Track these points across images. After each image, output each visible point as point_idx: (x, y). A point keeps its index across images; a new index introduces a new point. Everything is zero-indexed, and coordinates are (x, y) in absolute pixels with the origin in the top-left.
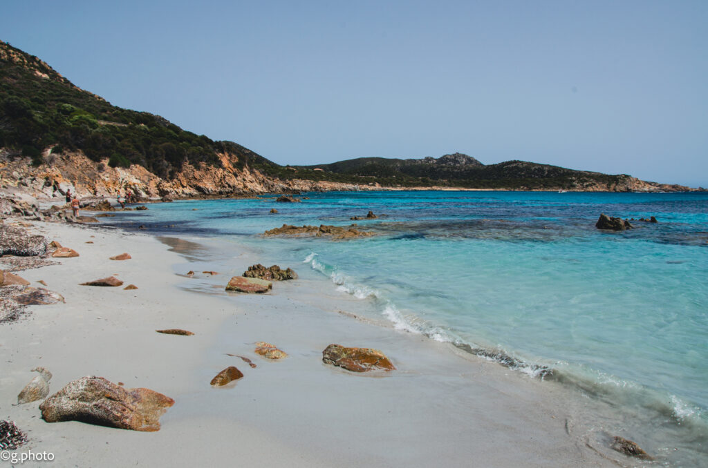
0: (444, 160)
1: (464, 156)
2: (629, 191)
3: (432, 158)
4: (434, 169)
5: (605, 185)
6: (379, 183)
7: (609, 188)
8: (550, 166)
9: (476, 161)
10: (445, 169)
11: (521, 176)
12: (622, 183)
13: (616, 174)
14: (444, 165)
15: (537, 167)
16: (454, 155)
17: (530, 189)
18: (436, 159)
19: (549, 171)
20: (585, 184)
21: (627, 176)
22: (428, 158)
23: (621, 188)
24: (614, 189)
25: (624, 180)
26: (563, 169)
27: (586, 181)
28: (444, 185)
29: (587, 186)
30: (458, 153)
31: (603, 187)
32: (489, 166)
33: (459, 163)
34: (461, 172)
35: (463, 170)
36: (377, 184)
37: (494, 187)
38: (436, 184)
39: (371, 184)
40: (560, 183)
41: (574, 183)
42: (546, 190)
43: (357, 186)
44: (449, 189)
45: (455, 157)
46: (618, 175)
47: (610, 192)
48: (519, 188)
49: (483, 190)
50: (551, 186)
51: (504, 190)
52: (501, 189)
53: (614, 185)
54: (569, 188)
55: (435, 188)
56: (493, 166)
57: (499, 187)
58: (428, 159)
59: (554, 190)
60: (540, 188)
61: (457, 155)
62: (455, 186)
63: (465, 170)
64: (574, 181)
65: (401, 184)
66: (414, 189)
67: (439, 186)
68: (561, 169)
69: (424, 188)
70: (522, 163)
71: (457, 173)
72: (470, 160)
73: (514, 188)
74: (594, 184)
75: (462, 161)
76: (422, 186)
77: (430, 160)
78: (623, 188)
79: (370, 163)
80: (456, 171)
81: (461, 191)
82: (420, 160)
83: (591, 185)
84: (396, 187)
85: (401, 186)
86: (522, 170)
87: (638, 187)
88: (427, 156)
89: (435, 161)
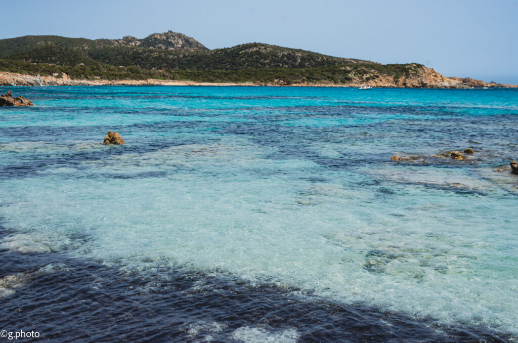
0: (151, 41)
1: (180, 36)
2: (424, 85)
3: (134, 38)
4: (140, 54)
5: (391, 79)
6: (67, 74)
7: (396, 82)
8: (305, 52)
9: (197, 43)
10: (156, 54)
11: (264, 65)
12: (413, 75)
13: (404, 63)
14: (152, 48)
15: (286, 53)
16: (165, 34)
17: (289, 83)
18: (140, 40)
19: (303, 59)
20: (365, 77)
21: (419, 66)
22: (127, 38)
23: (413, 82)
24: (404, 84)
25: (417, 71)
26: (322, 56)
27: (365, 72)
28: (164, 77)
29: (368, 79)
30: (171, 32)
31: (388, 81)
32: (218, 50)
33: (173, 45)
34: (179, 59)
35: (181, 56)
36: (65, 76)
37: (236, 80)
38: (152, 76)
39: (56, 74)
40: (330, 75)
41: (350, 75)
42: (311, 84)
43: (38, 78)
44: (171, 83)
45: (168, 38)
46: (407, 64)
47: (398, 88)
48: (272, 81)
49: (221, 84)
50: (318, 80)
51: (251, 84)
52: (247, 84)
53: (404, 77)
54: (343, 82)
55: (151, 81)
56: (224, 51)
57: (244, 81)
58: (128, 40)
59: (322, 85)
60: (303, 81)
61: (169, 35)
62: (181, 79)
63: (184, 56)
64: (349, 72)
65: (99, 75)
66: (121, 82)
67: (156, 78)
68: (318, 55)
69: (134, 82)
70: (266, 46)
71: (174, 60)
72: (188, 41)
73: (265, 81)
74: (377, 77)
75: (178, 43)
76: (132, 78)
77: (131, 41)
78: (415, 82)
79: (42, 43)
80: (171, 57)
81: (190, 86)
82: (117, 41)
83: (373, 78)
84: (93, 79)
85: (101, 78)
86: (265, 57)
87: (436, 81)
88: (126, 35)
89: (138, 43)
